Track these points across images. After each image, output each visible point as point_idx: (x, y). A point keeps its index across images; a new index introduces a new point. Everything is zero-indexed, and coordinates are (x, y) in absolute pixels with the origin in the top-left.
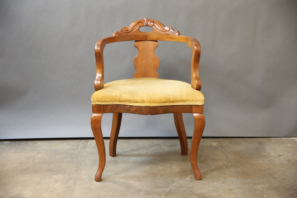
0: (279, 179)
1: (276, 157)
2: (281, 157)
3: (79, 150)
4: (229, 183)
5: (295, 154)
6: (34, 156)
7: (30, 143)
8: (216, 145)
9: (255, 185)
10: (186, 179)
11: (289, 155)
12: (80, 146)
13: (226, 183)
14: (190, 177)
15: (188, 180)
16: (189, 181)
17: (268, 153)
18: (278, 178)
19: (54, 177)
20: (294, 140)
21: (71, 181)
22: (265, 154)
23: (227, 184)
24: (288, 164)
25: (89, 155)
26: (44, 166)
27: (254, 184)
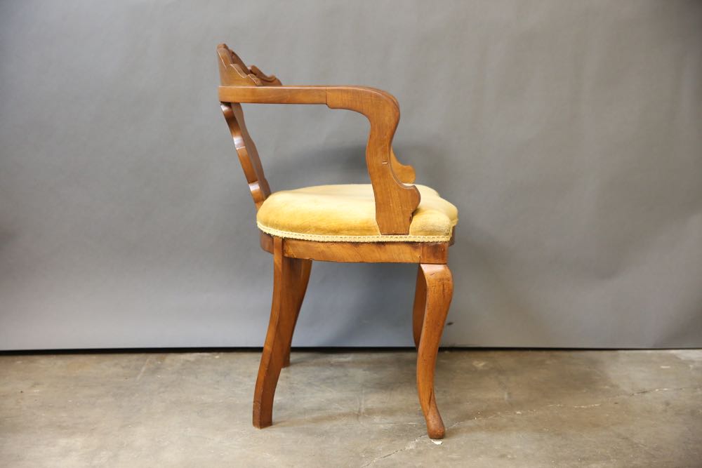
0: (646, 448)
1: (633, 395)
2: (646, 395)
3: (139, 377)
4: (515, 456)
5: (681, 389)
6: (22, 392)
7: (19, 362)
8: (484, 366)
9: (583, 463)
10: (407, 448)
11: (666, 389)
12: (144, 369)
13: (509, 456)
14: (417, 444)
15: (411, 450)
16: (412, 453)
17: (612, 386)
18: (643, 445)
19: (63, 442)
20: (674, 356)
21: (104, 453)
22: (607, 387)
23: (513, 459)
24: (665, 411)
25: (162, 389)
26: (43, 415)
27: (584, 459)
